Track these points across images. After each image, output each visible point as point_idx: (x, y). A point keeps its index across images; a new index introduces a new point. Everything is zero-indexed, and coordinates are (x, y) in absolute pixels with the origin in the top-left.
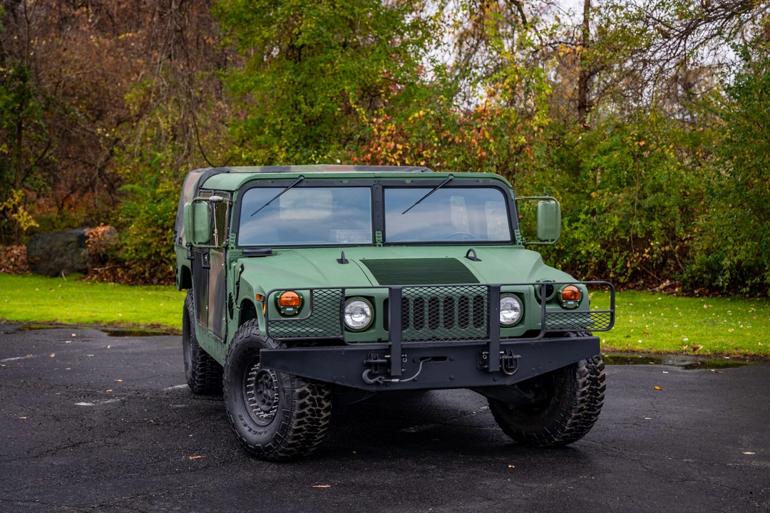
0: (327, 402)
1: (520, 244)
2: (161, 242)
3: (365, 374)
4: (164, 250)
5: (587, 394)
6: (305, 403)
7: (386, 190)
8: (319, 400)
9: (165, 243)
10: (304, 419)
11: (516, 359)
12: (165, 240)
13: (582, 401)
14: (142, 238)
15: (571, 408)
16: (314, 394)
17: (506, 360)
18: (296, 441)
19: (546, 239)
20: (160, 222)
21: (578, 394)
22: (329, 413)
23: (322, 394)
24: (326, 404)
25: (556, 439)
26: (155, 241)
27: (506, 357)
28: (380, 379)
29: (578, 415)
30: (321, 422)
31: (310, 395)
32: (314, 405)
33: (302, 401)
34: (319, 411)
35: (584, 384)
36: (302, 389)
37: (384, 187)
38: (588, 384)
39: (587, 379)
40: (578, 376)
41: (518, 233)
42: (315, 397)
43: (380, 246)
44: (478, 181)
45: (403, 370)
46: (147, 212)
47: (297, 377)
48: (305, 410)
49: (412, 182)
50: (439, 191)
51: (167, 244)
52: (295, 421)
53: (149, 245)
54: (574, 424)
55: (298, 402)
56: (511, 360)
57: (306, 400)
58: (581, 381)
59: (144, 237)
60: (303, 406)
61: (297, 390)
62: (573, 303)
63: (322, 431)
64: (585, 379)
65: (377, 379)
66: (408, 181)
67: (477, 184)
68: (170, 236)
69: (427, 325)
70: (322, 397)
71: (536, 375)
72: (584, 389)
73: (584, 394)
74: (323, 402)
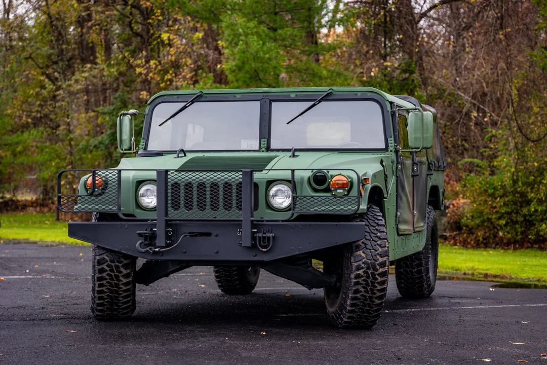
0: (126, 269)
1: (391, 151)
2: (492, 209)
3: (138, 244)
4: (494, 217)
5: (362, 276)
6: (103, 268)
7: (273, 104)
8: (117, 267)
9: (494, 211)
10: (104, 282)
11: (269, 238)
12: (495, 207)
13: (357, 283)
14: (475, 205)
15: (348, 290)
16: (112, 261)
17: (260, 238)
18: (102, 301)
19: (417, 146)
20: (490, 191)
21: (353, 276)
22: (130, 279)
23: (120, 262)
24: (125, 272)
25: (345, 320)
26: (487, 208)
27: (260, 235)
28: (150, 249)
29: (355, 295)
30: (121, 286)
31: (109, 262)
32: (112, 271)
33: (100, 267)
34: (117, 277)
35: (358, 268)
36: (101, 257)
37: (271, 101)
38: (362, 268)
39: (363, 263)
40: (352, 261)
41: (391, 141)
42: (113, 264)
43: (263, 151)
44: (356, 95)
45: (168, 242)
46: (481, 183)
47: (98, 246)
48: (104, 275)
49: (296, 96)
50: (323, 103)
51: (497, 212)
52: (97, 283)
53: (481, 213)
54: (352, 305)
55: (98, 267)
56: (264, 238)
57: (105, 266)
58: (356, 264)
59: (477, 205)
60: (102, 271)
61: (98, 258)
62: (342, 191)
63: (125, 294)
64: (361, 263)
65: (148, 249)
66: (293, 96)
67: (356, 97)
68: (499, 204)
69: (208, 207)
70: (120, 265)
71: (295, 254)
72: (360, 272)
73: (358, 276)
74: (122, 269)
